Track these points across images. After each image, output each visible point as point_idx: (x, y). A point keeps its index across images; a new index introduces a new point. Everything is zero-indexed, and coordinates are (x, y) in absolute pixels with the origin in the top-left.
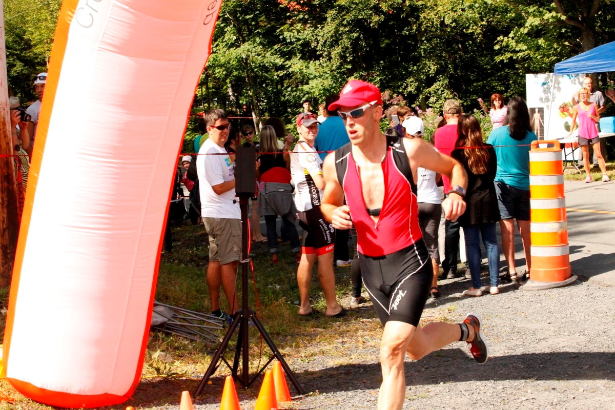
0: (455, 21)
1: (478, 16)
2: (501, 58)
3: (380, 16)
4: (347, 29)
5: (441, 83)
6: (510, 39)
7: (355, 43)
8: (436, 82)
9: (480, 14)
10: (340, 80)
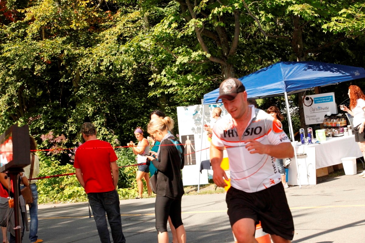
0: (112, 64)
1: (133, 58)
2: (154, 93)
3: (41, 65)
4: (13, 79)
5: (98, 121)
6: (163, 76)
7: (20, 90)
8: (94, 121)
9: (134, 56)
10: (8, 124)
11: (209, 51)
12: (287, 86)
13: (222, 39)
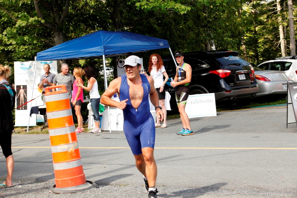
11: (44, 18)
12: (105, 50)
13: (56, 9)
